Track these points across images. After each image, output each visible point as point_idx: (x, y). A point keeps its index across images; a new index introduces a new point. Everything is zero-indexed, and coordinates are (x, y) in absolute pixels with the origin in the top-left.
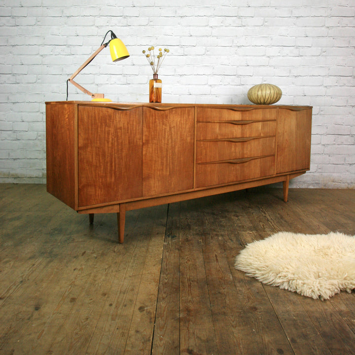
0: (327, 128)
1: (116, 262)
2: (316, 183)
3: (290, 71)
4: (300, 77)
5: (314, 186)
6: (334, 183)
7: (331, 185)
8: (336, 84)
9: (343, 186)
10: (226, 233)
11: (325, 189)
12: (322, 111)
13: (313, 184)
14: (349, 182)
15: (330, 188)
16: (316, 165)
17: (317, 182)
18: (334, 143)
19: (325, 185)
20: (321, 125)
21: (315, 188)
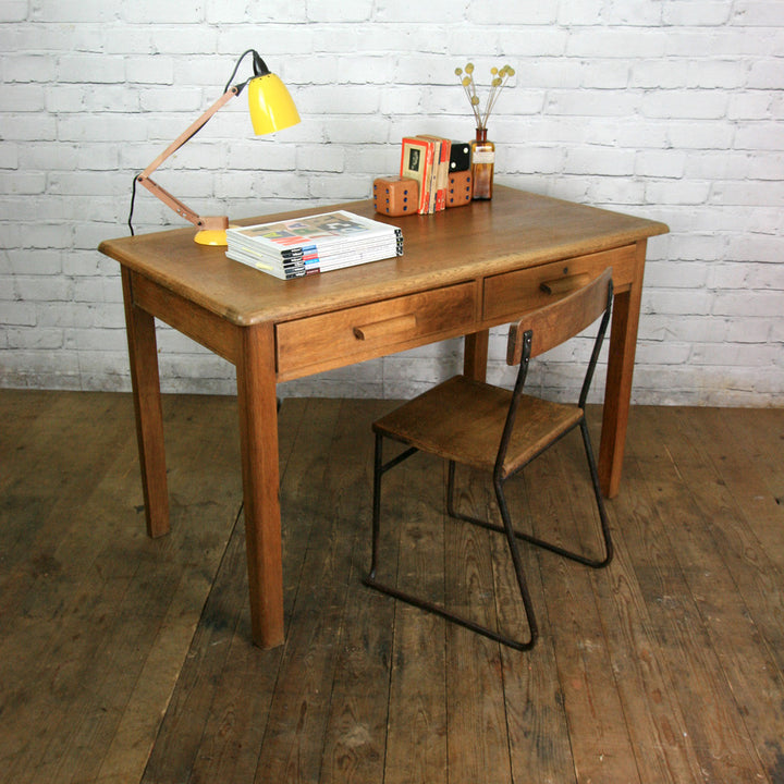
0: (728, 243)
1: (45, 731)
2: (682, 392)
3: (630, 73)
4: (659, 92)
5: (676, 400)
6: (732, 393)
7: (725, 399)
8: (768, 114)
9: (759, 400)
10: (362, 612)
11: (705, 408)
12: (716, 194)
13: (675, 393)
14: (774, 389)
15: (721, 404)
16: (687, 345)
17: (685, 389)
18: (745, 284)
19: (708, 398)
20: (710, 233)
21: (680, 404)
